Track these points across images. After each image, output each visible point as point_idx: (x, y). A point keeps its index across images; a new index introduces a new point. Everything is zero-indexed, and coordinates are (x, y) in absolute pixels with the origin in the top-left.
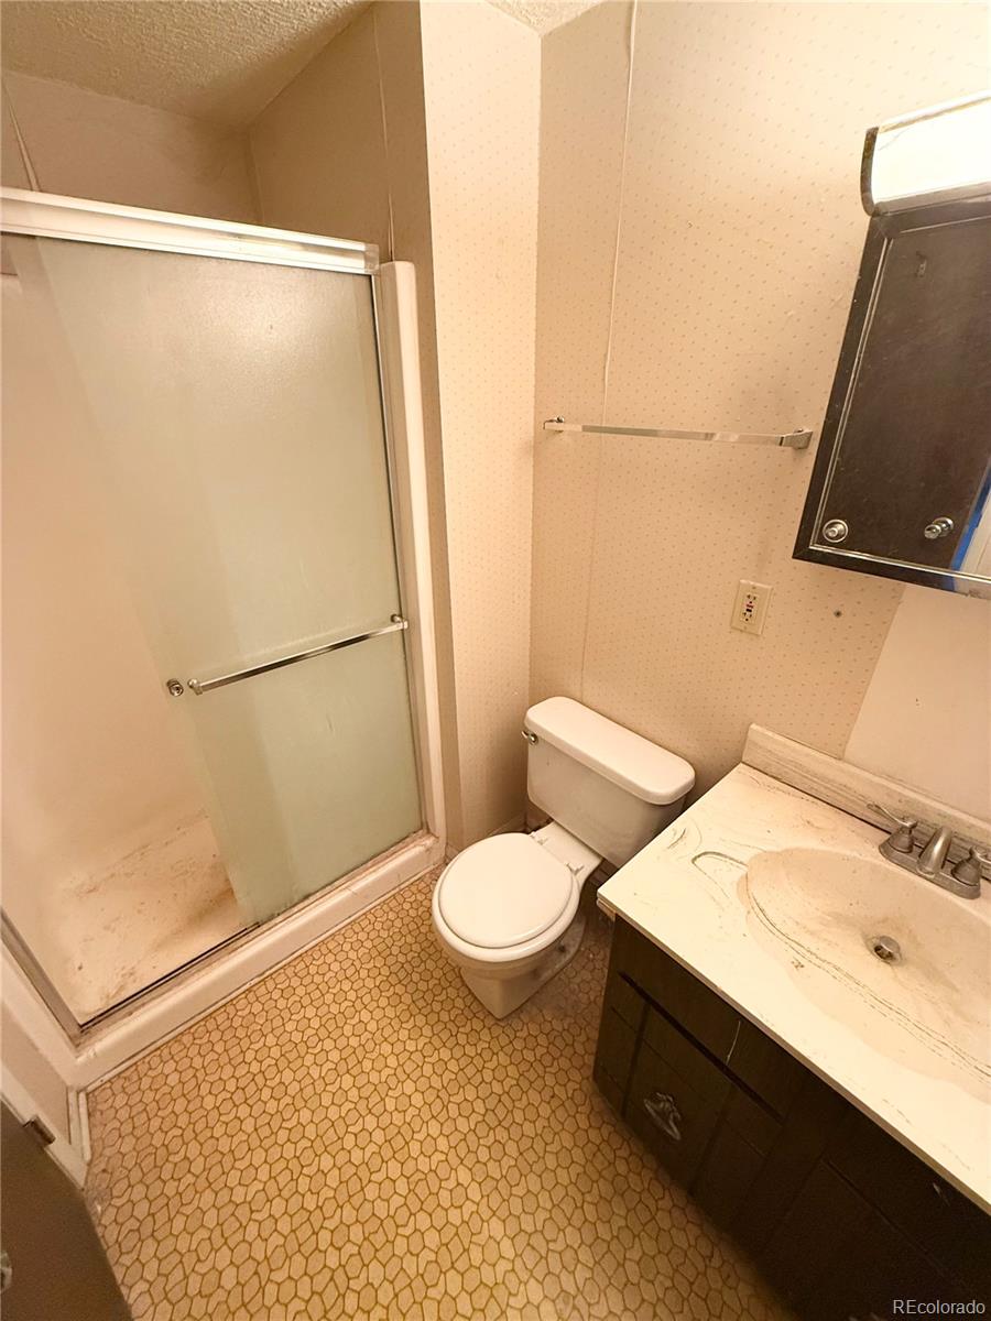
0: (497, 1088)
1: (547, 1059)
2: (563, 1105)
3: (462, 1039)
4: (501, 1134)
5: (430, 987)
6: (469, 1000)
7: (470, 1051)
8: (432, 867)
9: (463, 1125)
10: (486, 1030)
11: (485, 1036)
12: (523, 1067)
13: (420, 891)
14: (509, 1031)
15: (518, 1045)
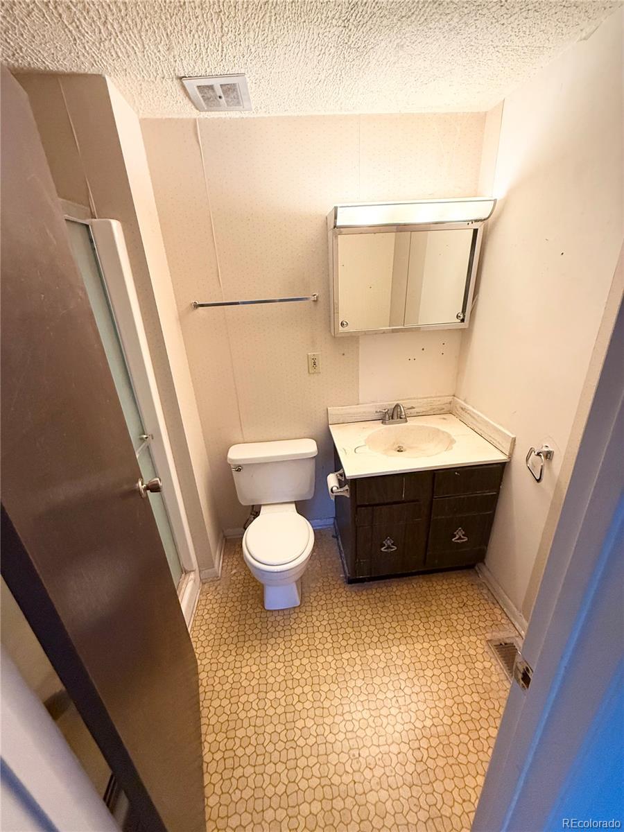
0: (325, 623)
1: (328, 597)
2: (347, 601)
3: (295, 626)
4: (342, 631)
5: (260, 627)
6: (281, 613)
7: (303, 625)
8: (199, 591)
9: (328, 646)
10: (299, 614)
11: (301, 615)
12: (325, 607)
13: (206, 605)
14: (308, 604)
15: (315, 604)
